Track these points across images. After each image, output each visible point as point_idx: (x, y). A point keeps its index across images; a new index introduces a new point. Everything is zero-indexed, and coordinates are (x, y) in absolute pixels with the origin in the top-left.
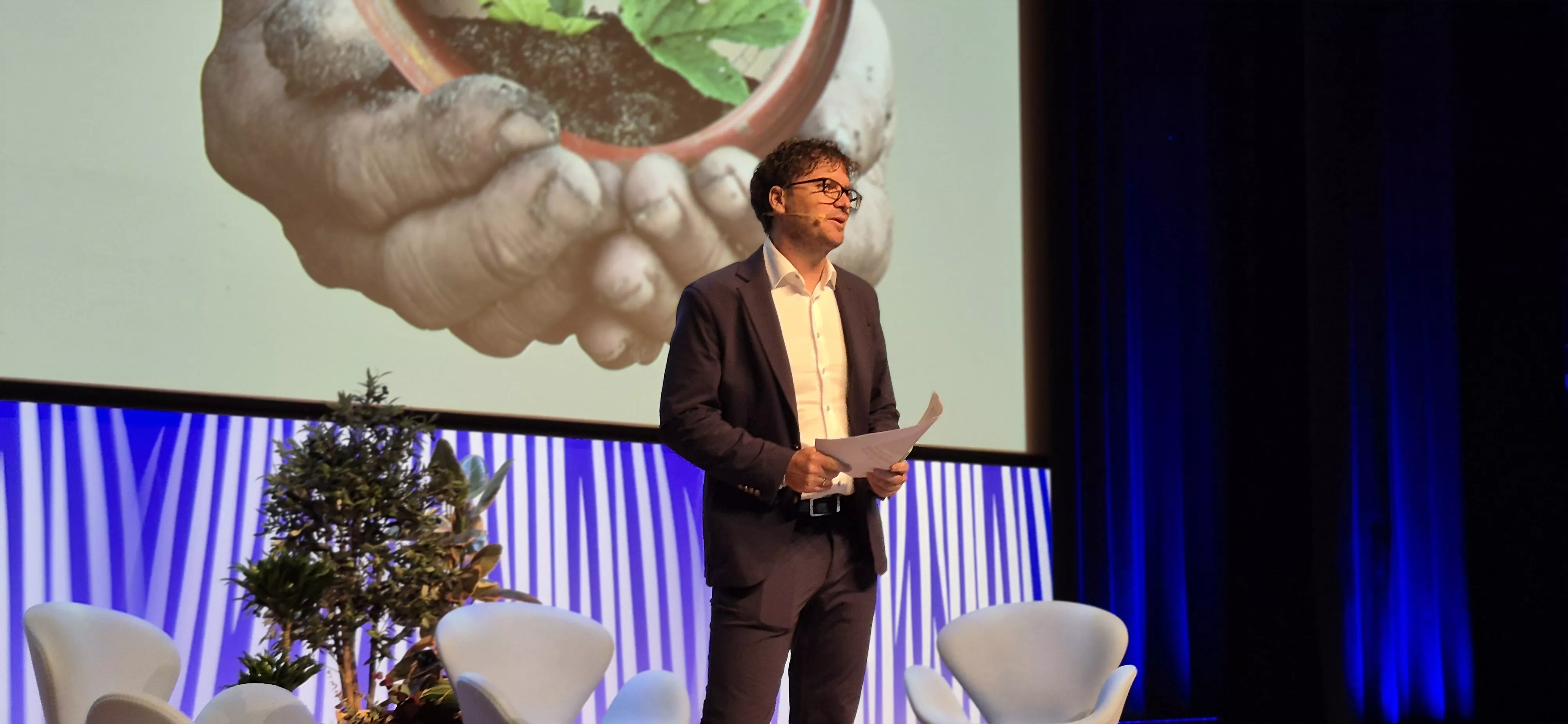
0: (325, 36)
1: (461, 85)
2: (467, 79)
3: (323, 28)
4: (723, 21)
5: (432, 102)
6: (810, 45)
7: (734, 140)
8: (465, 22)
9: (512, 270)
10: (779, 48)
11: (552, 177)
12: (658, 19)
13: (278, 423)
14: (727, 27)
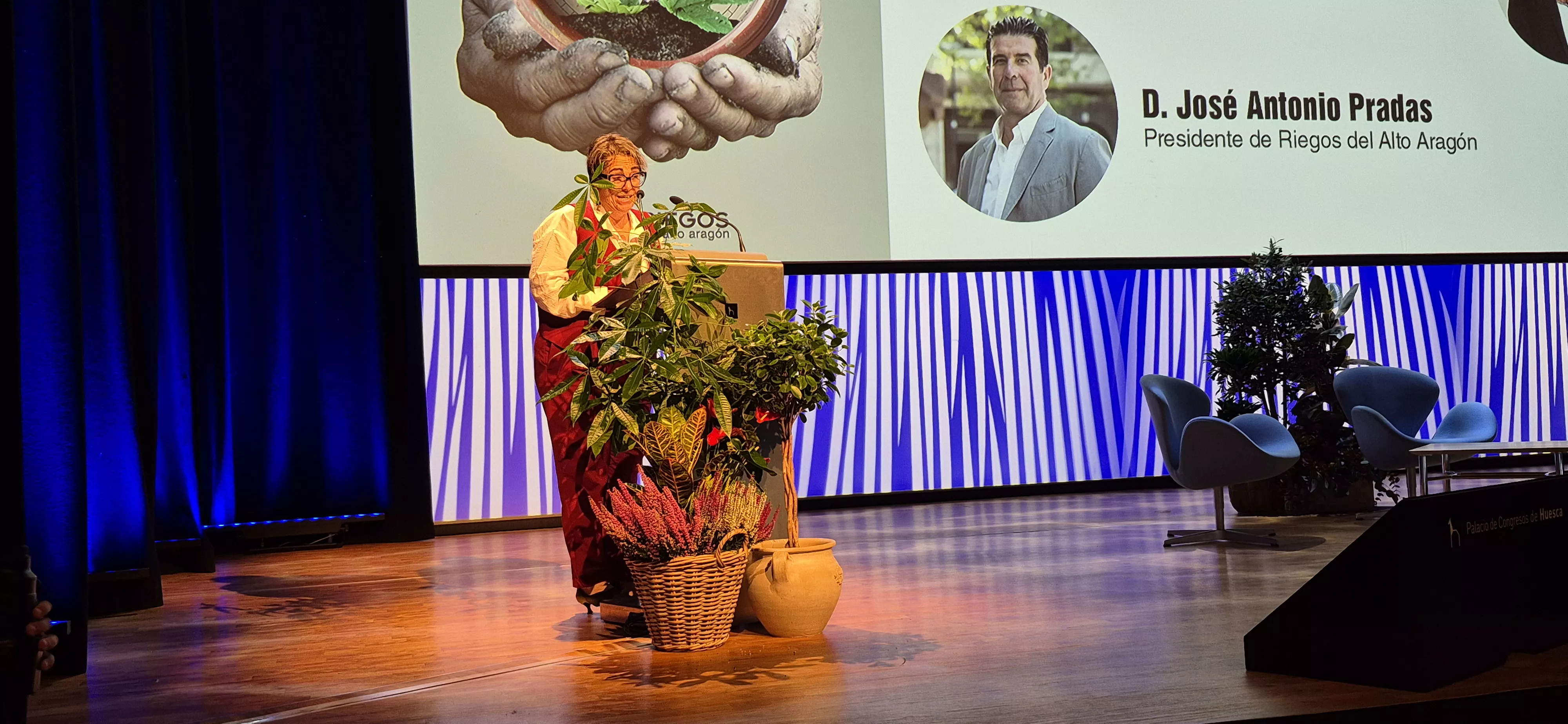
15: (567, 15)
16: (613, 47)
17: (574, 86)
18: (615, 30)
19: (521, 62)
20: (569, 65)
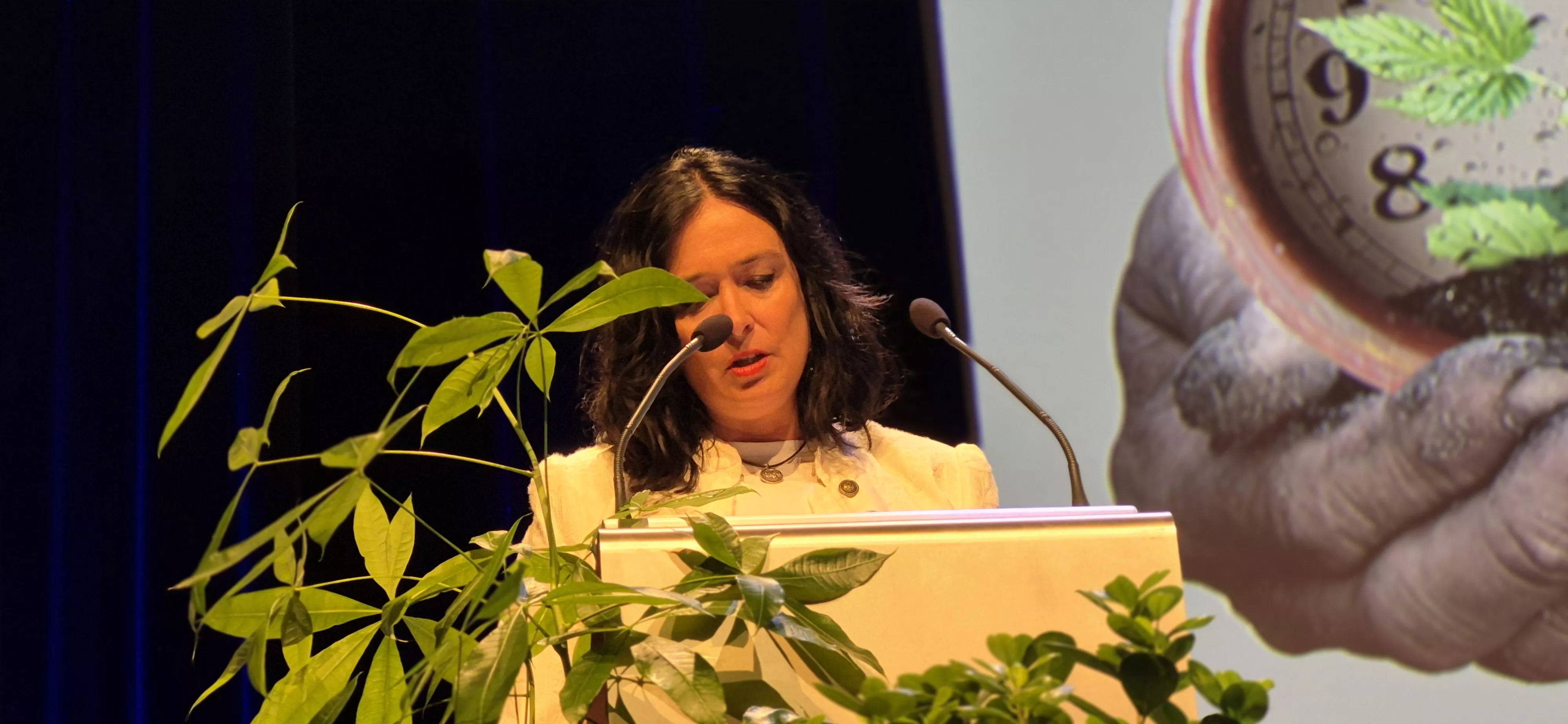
0: (1251, 371)
2: (1450, 353)
3: (1247, 362)
5: (1405, 397)
8: (1436, 288)
15: (1401, 292)
16: (1550, 349)
17: (1446, 484)
18: (1552, 302)
19: (1287, 446)
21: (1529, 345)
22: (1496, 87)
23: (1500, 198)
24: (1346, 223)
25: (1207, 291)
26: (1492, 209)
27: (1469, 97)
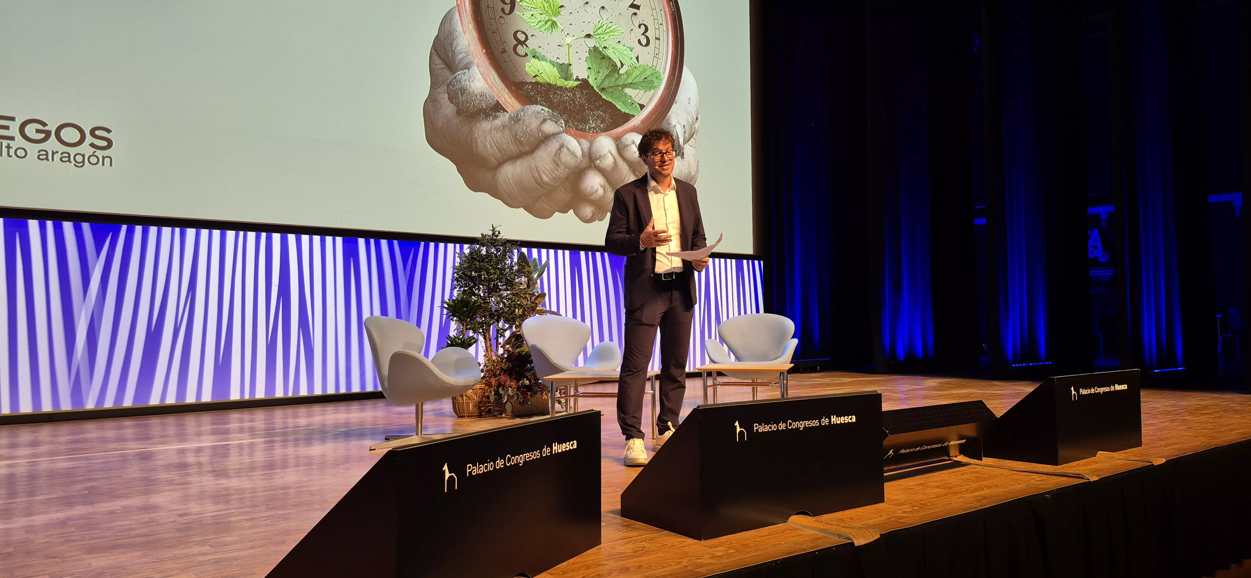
1: (525, 109)
4: (630, 81)
6: (665, 90)
7: (634, 130)
8: (526, 83)
9: (547, 184)
10: (653, 91)
11: (562, 146)
12: (603, 80)
13: (458, 246)
14: (631, 83)
20: (518, 128)
21: (548, 112)
22: (550, 23)
23: (547, 62)
24: (504, 51)
25: (460, 57)
26: (543, 63)
27: (542, 23)
